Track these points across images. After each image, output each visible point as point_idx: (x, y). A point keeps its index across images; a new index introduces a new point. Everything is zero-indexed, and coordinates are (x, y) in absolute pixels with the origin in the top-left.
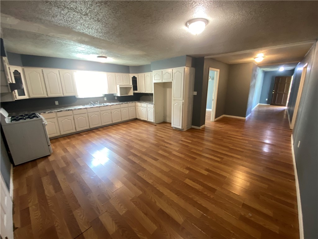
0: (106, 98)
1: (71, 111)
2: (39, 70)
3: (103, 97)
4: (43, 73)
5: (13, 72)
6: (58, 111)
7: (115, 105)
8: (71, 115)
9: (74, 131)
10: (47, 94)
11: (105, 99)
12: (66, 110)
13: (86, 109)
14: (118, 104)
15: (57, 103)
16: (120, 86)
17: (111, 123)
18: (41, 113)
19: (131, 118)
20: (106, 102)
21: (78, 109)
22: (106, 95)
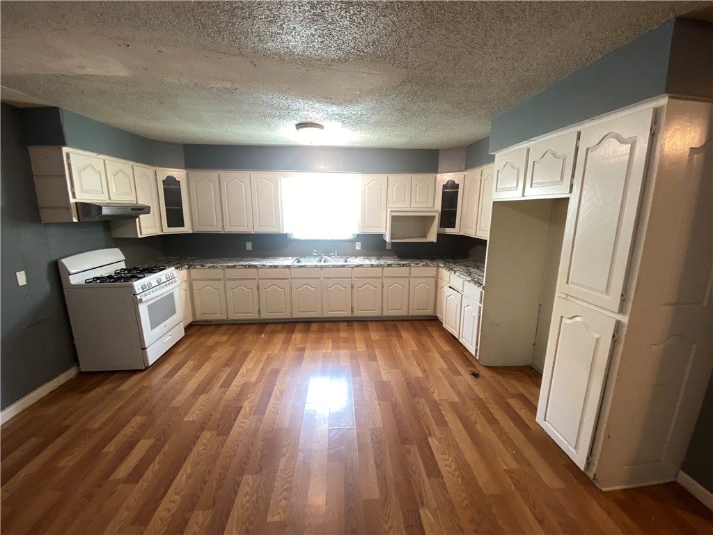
0: (359, 243)
1: (255, 270)
2: (213, 174)
3: (353, 241)
4: (220, 182)
5: (163, 181)
6: (228, 267)
7: (367, 266)
8: (255, 279)
9: (255, 316)
10: (223, 226)
11: (358, 246)
12: (245, 266)
13: (287, 269)
14: (377, 266)
15: (249, 246)
16: (392, 211)
17: (347, 314)
18: (197, 266)
19: (414, 312)
20: (356, 254)
21: (271, 267)
22: (360, 237)
